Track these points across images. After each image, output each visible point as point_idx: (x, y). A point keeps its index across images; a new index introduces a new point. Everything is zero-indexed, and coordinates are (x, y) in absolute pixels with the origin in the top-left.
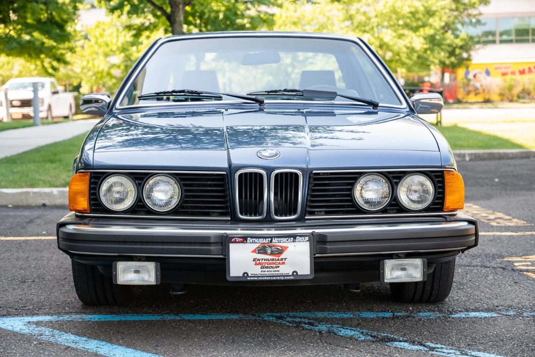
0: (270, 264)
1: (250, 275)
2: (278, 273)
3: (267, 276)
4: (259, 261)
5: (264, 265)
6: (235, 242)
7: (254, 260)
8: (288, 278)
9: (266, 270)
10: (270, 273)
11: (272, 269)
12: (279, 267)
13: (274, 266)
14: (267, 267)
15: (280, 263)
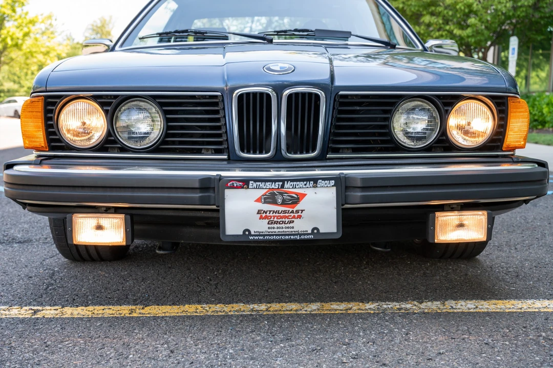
0: (281, 217)
1: (253, 233)
2: (292, 230)
3: (276, 235)
4: (266, 213)
5: (272, 219)
6: (233, 187)
7: (259, 212)
8: (306, 237)
9: (275, 226)
10: (281, 230)
11: (283, 225)
12: (293, 221)
13: (287, 220)
14: (276, 223)
15: (294, 216)
